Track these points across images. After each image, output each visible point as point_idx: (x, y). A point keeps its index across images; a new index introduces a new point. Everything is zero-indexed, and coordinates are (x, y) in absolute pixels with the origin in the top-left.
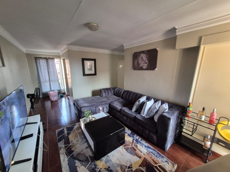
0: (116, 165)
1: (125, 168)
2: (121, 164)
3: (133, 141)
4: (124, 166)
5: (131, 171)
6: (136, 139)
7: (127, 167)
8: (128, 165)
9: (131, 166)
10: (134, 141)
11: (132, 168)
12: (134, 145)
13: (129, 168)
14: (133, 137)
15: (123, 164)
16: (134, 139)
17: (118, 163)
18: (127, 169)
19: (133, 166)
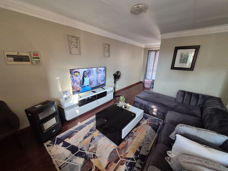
0: (96, 144)
1: (94, 152)
2: (98, 147)
3: (129, 159)
4: (96, 150)
5: (91, 158)
6: (135, 163)
7: (94, 154)
8: (96, 154)
9: (95, 157)
10: (130, 161)
11: (94, 158)
12: (124, 161)
13: (94, 155)
14: (137, 159)
15: (97, 150)
16: (134, 161)
17: (98, 145)
18: (93, 154)
19: (96, 159)
